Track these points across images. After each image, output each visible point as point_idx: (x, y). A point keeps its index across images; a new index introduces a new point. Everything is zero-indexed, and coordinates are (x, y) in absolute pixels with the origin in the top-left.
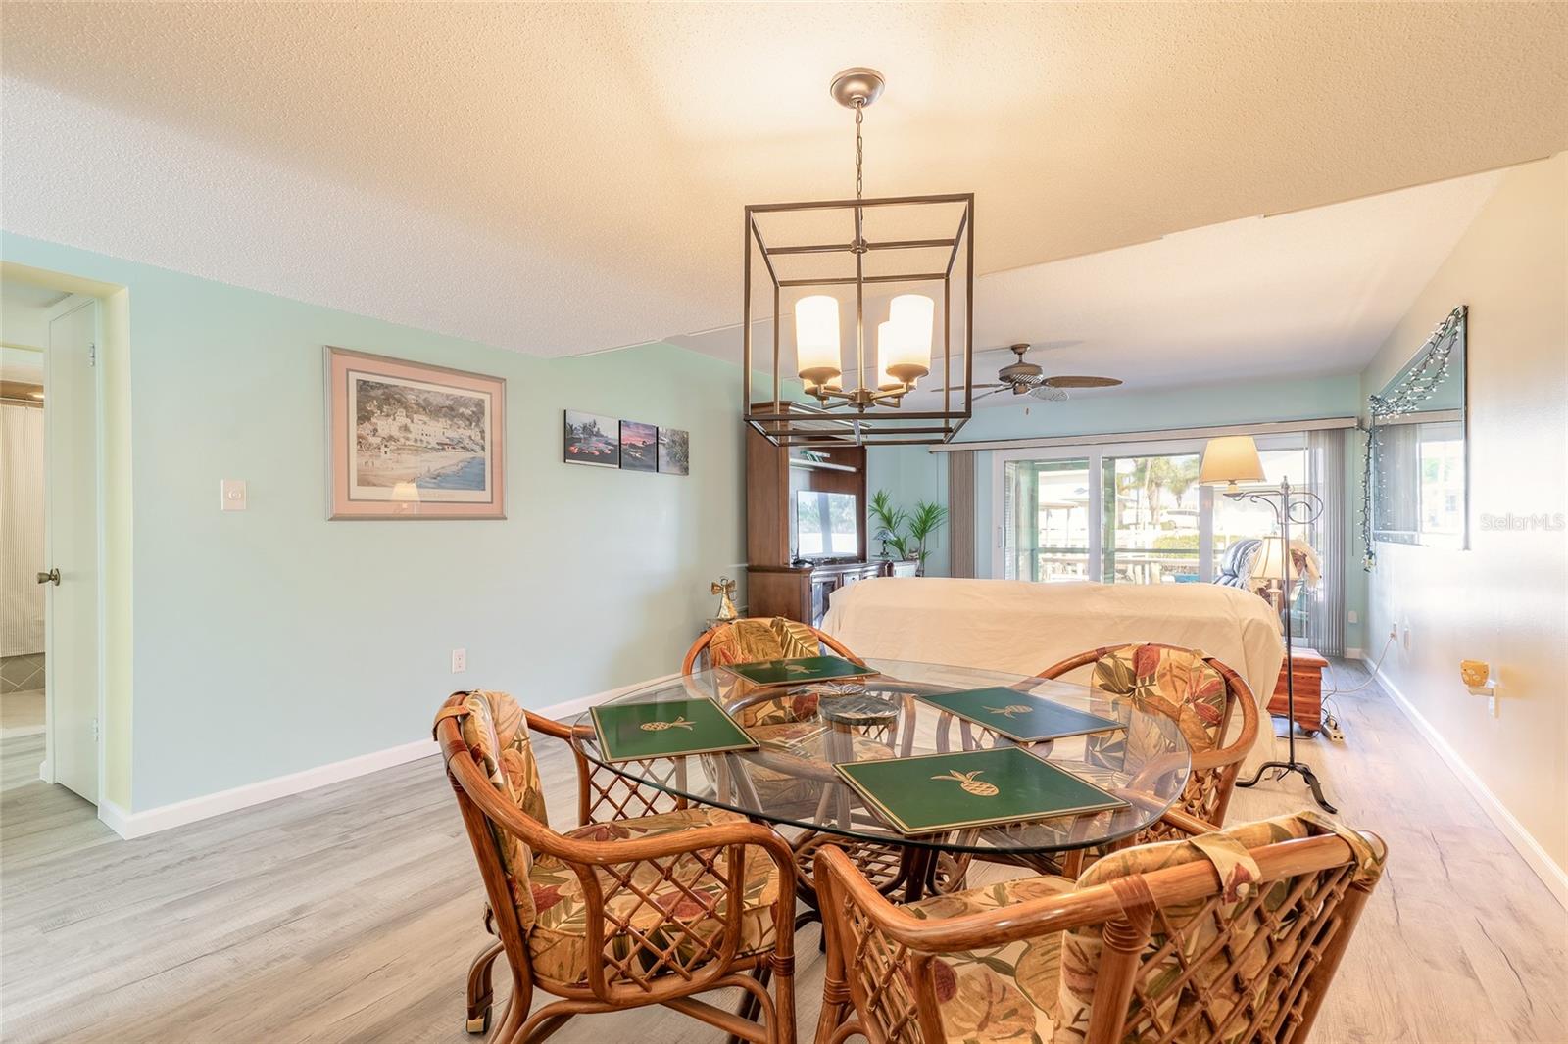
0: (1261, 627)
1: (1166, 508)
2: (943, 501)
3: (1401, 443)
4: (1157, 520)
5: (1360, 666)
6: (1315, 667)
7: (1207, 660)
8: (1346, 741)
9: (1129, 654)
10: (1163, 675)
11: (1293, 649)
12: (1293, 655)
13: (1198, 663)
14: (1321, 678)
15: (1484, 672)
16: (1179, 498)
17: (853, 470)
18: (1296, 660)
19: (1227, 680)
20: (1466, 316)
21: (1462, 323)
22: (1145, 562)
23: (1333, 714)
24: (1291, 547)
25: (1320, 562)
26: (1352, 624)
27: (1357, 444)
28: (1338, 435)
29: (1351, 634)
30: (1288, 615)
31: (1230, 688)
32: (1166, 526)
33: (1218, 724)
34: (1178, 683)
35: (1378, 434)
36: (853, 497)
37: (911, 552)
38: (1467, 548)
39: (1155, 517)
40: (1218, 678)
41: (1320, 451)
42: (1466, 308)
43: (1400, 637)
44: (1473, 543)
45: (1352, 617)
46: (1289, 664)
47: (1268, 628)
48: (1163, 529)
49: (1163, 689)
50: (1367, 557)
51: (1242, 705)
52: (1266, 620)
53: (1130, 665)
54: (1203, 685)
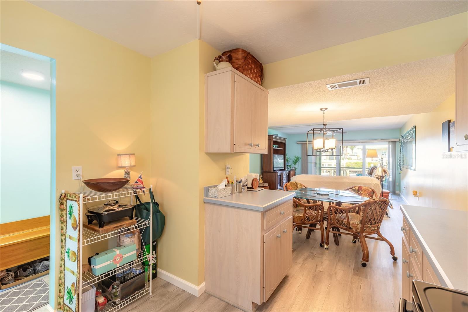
0: (377, 185)
1: (348, 154)
2: (300, 156)
3: (408, 145)
4: (346, 157)
5: (399, 195)
6: (388, 193)
7: (370, 188)
8: (393, 208)
9: (358, 187)
10: (363, 190)
11: (383, 190)
12: (383, 191)
13: (368, 188)
14: (389, 195)
15: (416, 192)
16: (352, 151)
17: (282, 149)
18: (384, 192)
19: (373, 191)
20: (415, 127)
21: (415, 128)
22: (344, 170)
23: (391, 203)
24: (383, 169)
25: (390, 172)
26: (397, 186)
27: (398, 145)
28: (394, 143)
29: (397, 188)
30: (382, 183)
31: (373, 192)
32: (349, 159)
33: (371, 197)
34: (365, 191)
35: (402, 143)
36: (283, 155)
37: (293, 168)
38: (415, 170)
39: (346, 156)
40: (372, 190)
41: (390, 146)
42: (415, 126)
43: (406, 187)
44: (416, 170)
45: (397, 184)
46: (382, 193)
47: (379, 185)
48: (348, 160)
49: (363, 192)
50: (400, 171)
51: (375, 195)
52: (378, 183)
53: (358, 189)
54: (369, 191)
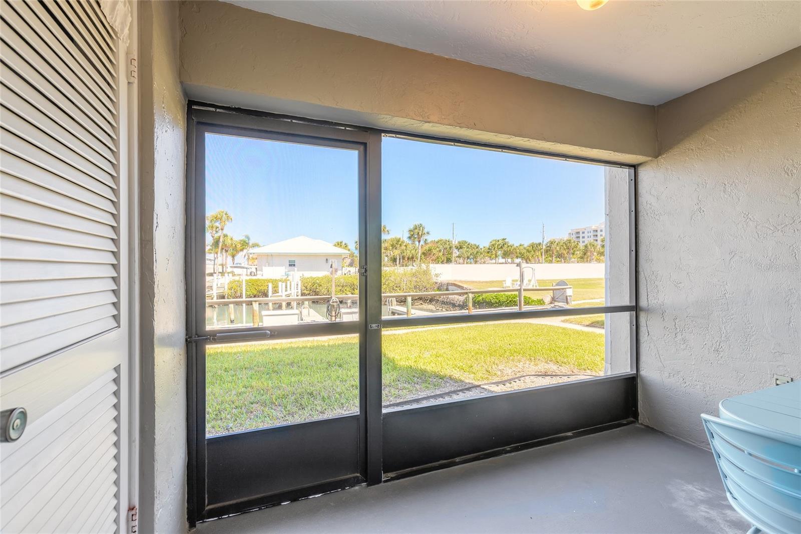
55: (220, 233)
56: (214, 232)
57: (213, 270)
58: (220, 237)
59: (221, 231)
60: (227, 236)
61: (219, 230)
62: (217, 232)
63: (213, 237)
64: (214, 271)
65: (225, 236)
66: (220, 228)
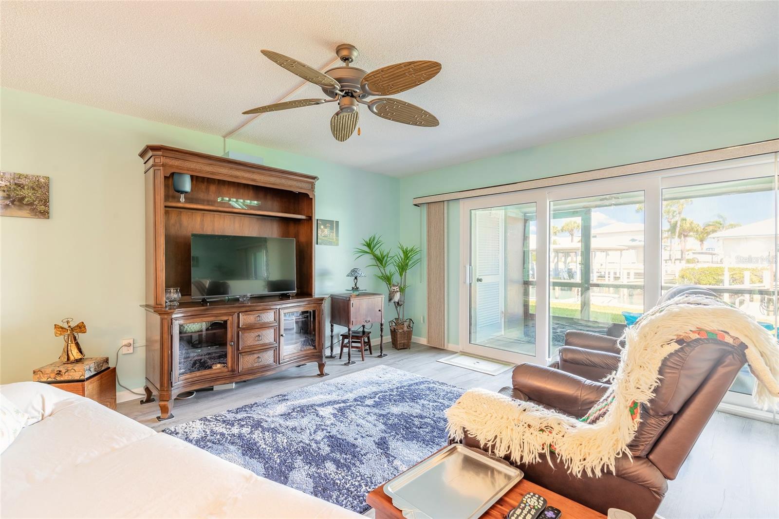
1: (692, 250)
4: (685, 258)
16: (701, 244)
32: (690, 261)
39: (683, 256)
55: (677, 218)
56: (671, 217)
57: (668, 256)
58: (677, 222)
59: (678, 215)
60: (686, 220)
61: (677, 214)
62: (674, 216)
63: (669, 222)
64: (670, 257)
65: (684, 219)
66: (677, 212)
